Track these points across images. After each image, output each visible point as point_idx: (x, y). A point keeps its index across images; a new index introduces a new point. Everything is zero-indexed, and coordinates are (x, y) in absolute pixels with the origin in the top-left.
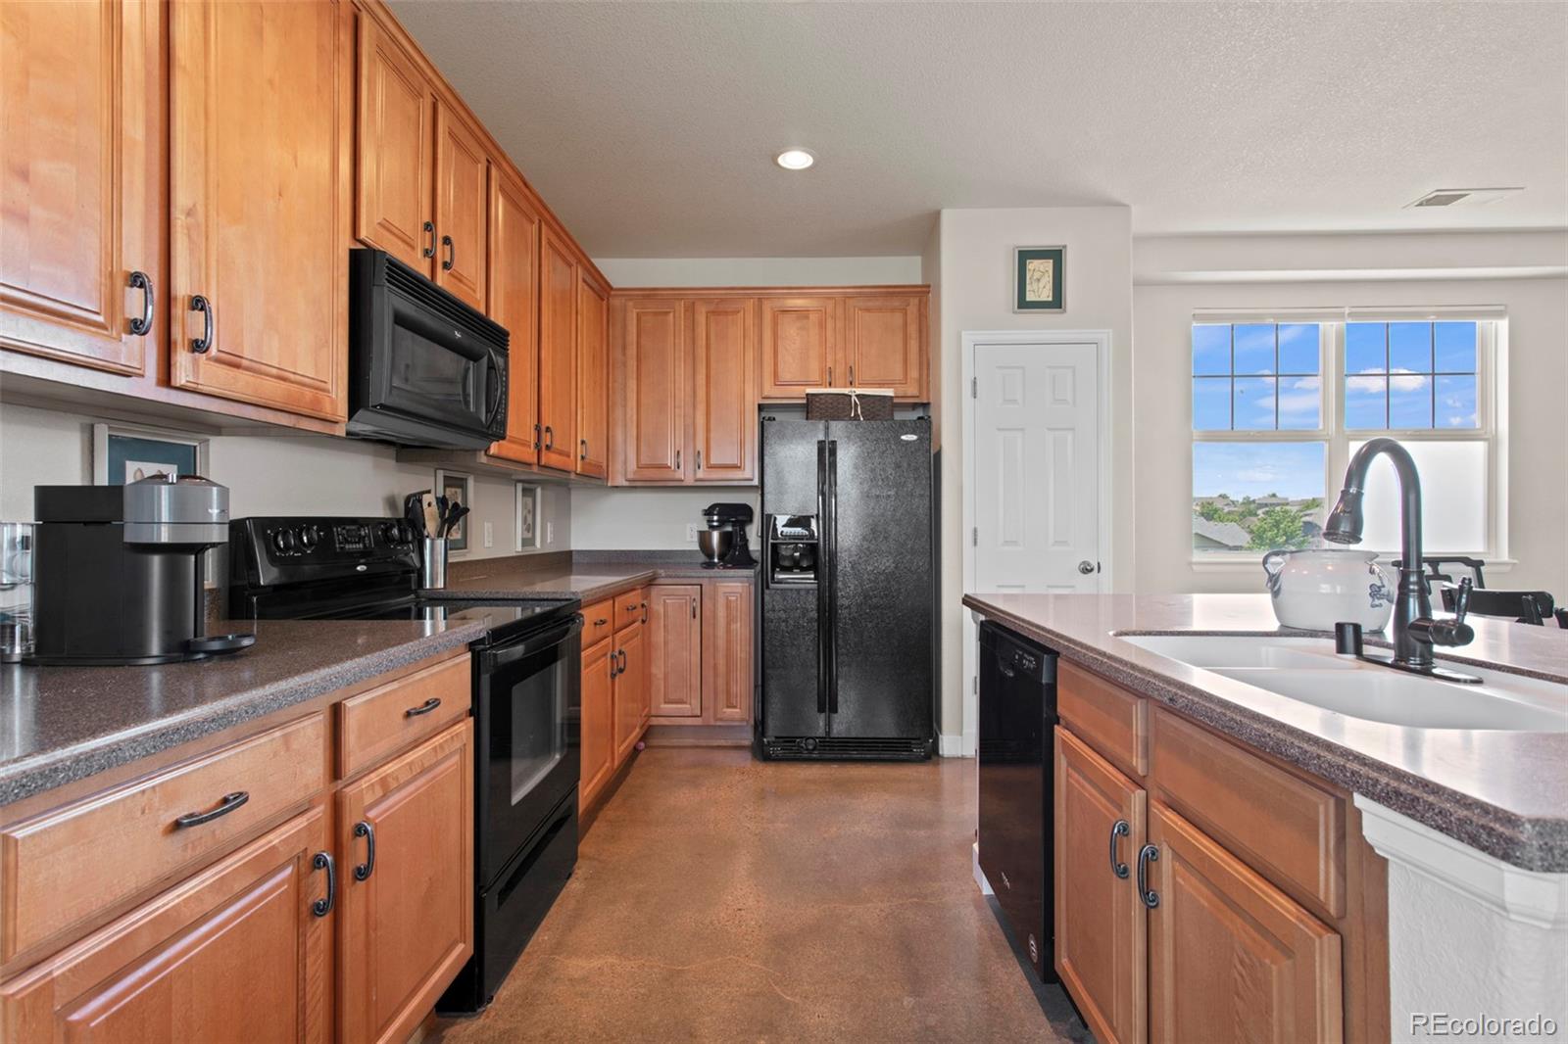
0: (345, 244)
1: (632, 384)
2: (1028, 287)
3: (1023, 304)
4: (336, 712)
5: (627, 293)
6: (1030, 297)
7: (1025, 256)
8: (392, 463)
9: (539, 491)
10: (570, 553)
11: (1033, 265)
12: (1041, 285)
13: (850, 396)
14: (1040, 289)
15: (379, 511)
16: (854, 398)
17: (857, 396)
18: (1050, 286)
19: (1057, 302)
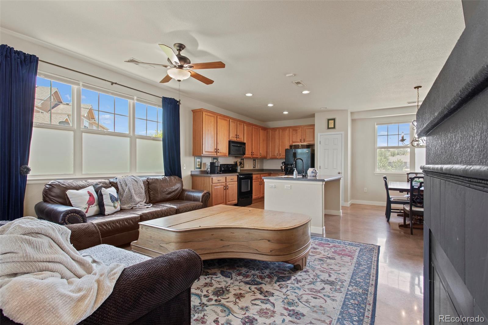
0: (228, 140)
1: (271, 143)
2: (329, 125)
3: (328, 128)
4: (226, 177)
5: (270, 129)
6: (330, 127)
7: (329, 120)
8: (234, 158)
9: (256, 160)
10: (263, 169)
11: (330, 121)
12: (332, 124)
13: (299, 145)
14: (331, 125)
15: (233, 163)
16: (300, 145)
17: (301, 145)
18: (333, 125)
19: (334, 128)
